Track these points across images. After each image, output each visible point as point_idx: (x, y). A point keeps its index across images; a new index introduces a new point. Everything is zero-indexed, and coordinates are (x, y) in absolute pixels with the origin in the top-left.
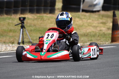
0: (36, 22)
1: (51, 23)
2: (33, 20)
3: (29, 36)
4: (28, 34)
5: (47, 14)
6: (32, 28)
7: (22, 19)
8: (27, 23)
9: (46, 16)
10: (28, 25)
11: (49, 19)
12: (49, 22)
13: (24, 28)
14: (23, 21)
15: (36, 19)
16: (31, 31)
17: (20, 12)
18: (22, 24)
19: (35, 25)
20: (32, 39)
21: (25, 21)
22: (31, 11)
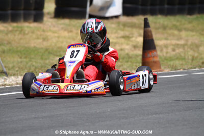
5: (30, 23)
6: (6, 48)
9: (28, 27)
16: (4, 52)
19: (9, 42)
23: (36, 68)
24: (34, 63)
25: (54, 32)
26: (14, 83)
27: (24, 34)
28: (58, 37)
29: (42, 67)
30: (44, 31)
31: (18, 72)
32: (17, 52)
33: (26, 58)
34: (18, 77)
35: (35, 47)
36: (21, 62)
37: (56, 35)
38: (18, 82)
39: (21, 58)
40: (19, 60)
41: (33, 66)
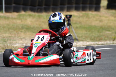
0: (81, 19)
1: (96, 20)
2: (79, 18)
3: (75, 33)
4: (74, 31)
5: (92, 12)
6: (78, 26)
7: (68, 16)
8: (73, 20)
9: (91, 14)
10: (74, 22)
11: (94, 17)
12: (95, 19)
13: (70, 26)
14: (69, 19)
15: (82, 16)
16: (77, 28)
17: (66, 9)
18: (68, 22)
19: (80, 23)
20: (77, 36)
21: (71, 19)
22: (77, 9)
23: (95, 37)
24: (94, 35)
25: (106, 17)
26: (81, 45)
27: (89, 18)
28: (108, 20)
29: (98, 37)
30: (100, 16)
31: (85, 39)
32: (84, 28)
33: (89, 31)
34: (84, 42)
35: (95, 25)
36: (87, 34)
37: (107, 19)
38: (84, 44)
39: (86, 31)
40: (86, 33)
41: (93, 36)
